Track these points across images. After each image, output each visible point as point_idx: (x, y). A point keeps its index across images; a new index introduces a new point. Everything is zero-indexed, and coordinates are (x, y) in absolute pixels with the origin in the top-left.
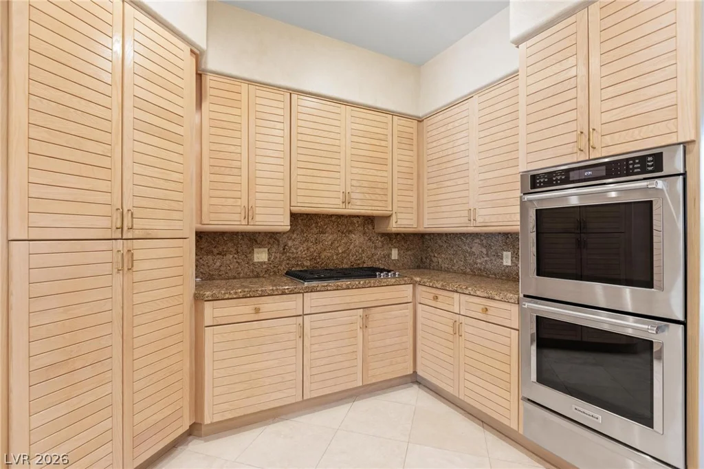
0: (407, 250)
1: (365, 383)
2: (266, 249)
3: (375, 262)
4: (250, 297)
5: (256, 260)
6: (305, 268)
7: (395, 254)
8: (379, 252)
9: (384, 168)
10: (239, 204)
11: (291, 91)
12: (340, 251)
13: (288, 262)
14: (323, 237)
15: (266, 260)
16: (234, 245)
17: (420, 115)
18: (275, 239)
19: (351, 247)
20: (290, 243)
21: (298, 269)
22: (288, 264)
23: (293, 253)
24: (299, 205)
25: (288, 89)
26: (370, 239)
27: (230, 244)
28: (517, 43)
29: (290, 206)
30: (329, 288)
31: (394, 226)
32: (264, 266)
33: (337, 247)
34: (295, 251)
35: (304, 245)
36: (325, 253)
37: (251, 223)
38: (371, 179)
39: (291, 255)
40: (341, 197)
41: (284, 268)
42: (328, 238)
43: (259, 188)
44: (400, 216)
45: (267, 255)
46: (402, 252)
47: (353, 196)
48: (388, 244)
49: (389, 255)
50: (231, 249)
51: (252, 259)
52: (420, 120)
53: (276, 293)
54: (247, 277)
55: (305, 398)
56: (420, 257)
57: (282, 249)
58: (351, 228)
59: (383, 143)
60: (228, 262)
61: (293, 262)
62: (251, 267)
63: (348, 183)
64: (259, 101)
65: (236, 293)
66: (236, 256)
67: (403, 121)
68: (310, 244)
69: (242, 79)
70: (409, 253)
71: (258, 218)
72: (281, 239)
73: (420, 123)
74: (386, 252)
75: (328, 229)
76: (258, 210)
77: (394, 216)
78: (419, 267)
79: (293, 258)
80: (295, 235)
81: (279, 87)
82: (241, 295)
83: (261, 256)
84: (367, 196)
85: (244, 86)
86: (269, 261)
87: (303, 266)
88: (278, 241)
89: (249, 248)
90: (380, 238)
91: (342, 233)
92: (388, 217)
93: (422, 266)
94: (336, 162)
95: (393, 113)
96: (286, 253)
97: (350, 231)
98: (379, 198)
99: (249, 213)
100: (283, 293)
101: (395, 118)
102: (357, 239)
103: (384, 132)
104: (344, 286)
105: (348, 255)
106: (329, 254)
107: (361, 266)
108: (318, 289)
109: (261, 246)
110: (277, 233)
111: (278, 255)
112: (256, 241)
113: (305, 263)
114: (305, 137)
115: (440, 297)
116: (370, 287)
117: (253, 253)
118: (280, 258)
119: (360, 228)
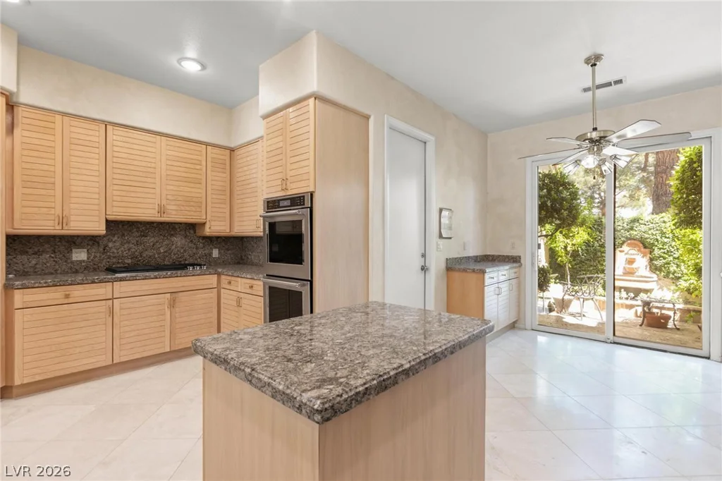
0: (228, 250)
1: (173, 349)
2: (86, 250)
3: (196, 259)
4: (60, 285)
5: (74, 258)
6: (126, 265)
7: (215, 253)
8: (201, 252)
9: (198, 186)
10: (53, 213)
11: (107, 124)
12: (162, 251)
13: (108, 260)
14: (145, 239)
15: (86, 259)
16: (51, 246)
17: (232, 146)
18: (95, 241)
19: (174, 247)
20: (110, 245)
21: (119, 266)
22: (108, 262)
23: (113, 253)
24: (114, 214)
25: (104, 121)
26: (191, 241)
27: (47, 246)
28: (265, 117)
29: (106, 214)
30: (138, 278)
31: (208, 231)
32: (83, 264)
33: (159, 248)
34: (115, 251)
35: (126, 246)
36: (146, 252)
37: (65, 227)
38: (186, 194)
39: (111, 254)
40: (157, 209)
41: (104, 264)
42: (150, 240)
43: (73, 200)
44: (213, 223)
45: (86, 255)
46: (222, 251)
47: (168, 207)
48: (209, 245)
49: (210, 254)
50: (48, 250)
51: (70, 258)
52: (232, 150)
53: (86, 282)
54: (64, 273)
55: (114, 362)
56: (239, 256)
57: (102, 249)
58: (172, 233)
59: (198, 167)
60: (45, 261)
61: (114, 260)
62: (69, 265)
63: (163, 197)
64: (73, 129)
65: (46, 283)
66: (52, 255)
67: (216, 150)
68: (131, 245)
69: (55, 111)
70: (230, 252)
71: (72, 224)
72: (100, 242)
73: (232, 152)
74: (207, 252)
75: (150, 233)
76: (72, 218)
77: (208, 223)
78: (239, 263)
79: (114, 257)
80: (116, 238)
81: (94, 120)
82: (51, 284)
83: (80, 255)
84: (183, 208)
85: (58, 118)
86: (88, 259)
87: (124, 263)
88: (98, 243)
89: (67, 249)
90: (201, 241)
91: (164, 236)
92: (204, 224)
93: (241, 262)
94: (152, 180)
95: (207, 144)
96: (106, 253)
97: (172, 235)
98: (194, 209)
99: (63, 221)
100: (93, 282)
101: (209, 148)
102: (179, 241)
103: (199, 158)
104: (152, 276)
105: (170, 254)
106: (151, 254)
107: (183, 263)
108: (127, 279)
109: (80, 246)
110: (97, 236)
111: (98, 255)
112: (74, 243)
113: (126, 261)
114: (120, 160)
115: (232, 282)
116: (177, 277)
117: (72, 253)
118: (100, 257)
119: (181, 232)
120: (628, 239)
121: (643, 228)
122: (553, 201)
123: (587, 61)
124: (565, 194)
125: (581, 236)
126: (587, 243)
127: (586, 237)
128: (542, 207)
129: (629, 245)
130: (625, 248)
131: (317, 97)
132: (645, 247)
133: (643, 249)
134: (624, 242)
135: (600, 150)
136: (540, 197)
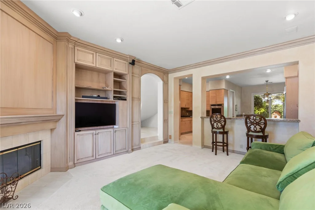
38: (188, 102)
47: (186, 105)
59: (189, 97)
63: (186, 103)
77: (190, 108)
120: (275, 111)
121: (279, 108)
122: (257, 102)
123: (266, 81)
124: (260, 101)
125: (262, 110)
126: (264, 112)
127: (264, 110)
128: (255, 104)
129: (275, 113)
130: (274, 113)
131: (224, 89)
132: (279, 113)
133: (279, 114)
134: (274, 112)
135: (268, 96)
136: (254, 102)
